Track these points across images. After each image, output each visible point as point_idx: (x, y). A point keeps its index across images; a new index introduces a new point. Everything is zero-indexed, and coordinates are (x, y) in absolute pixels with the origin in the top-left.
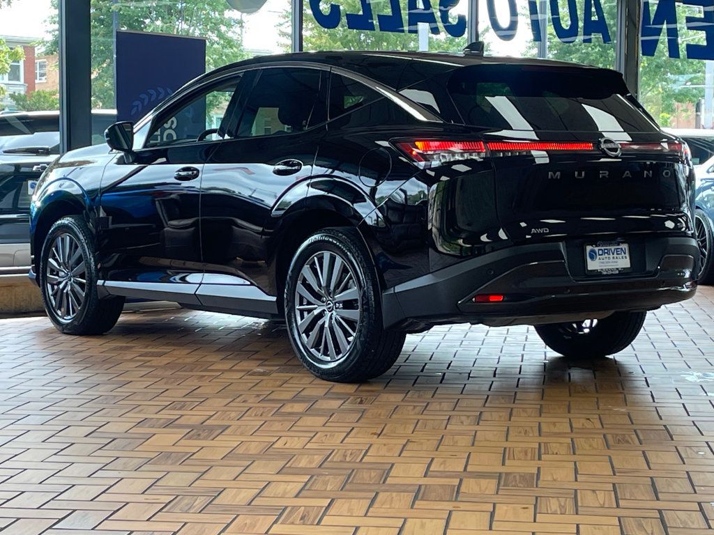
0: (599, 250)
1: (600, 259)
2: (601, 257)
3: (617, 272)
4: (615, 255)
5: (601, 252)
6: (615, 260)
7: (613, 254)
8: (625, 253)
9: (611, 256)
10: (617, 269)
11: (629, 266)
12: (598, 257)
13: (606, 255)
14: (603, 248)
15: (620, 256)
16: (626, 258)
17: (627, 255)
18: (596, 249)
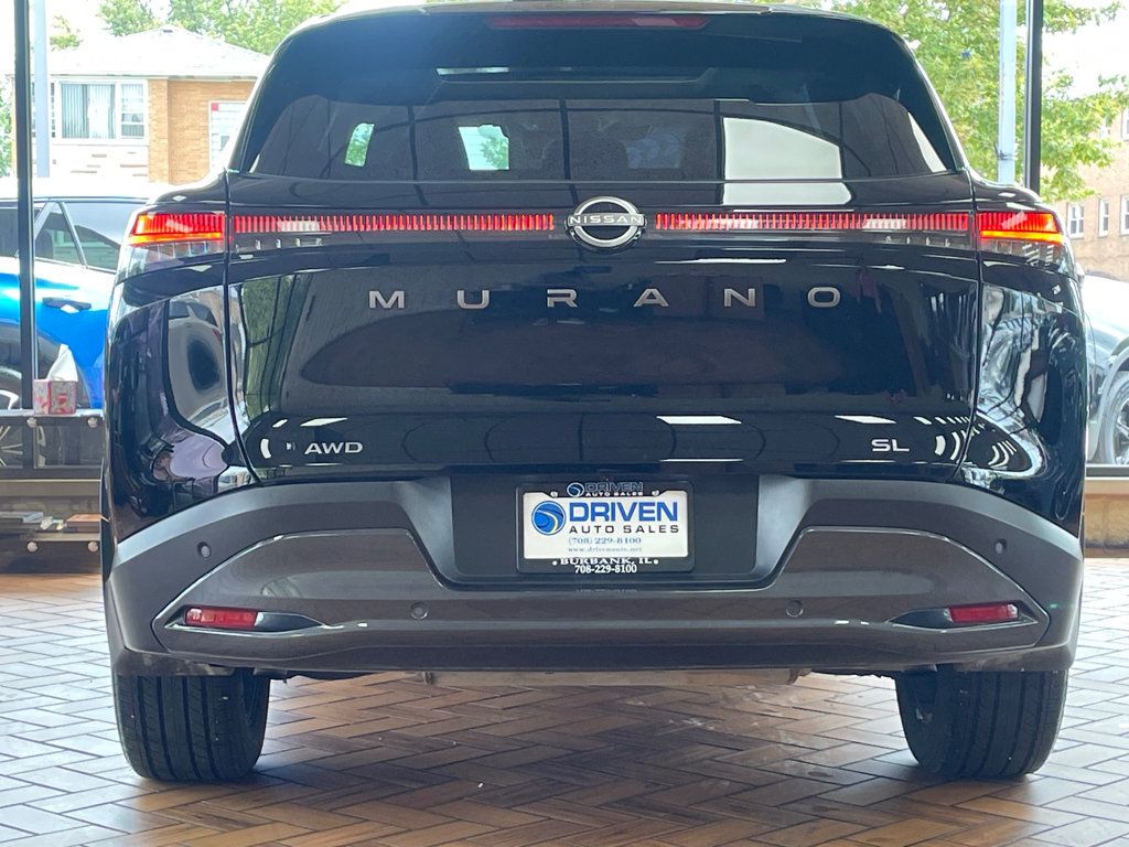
0: (572, 505)
1: (573, 530)
2: (578, 525)
3: (632, 568)
4: (635, 522)
5: (579, 512)
6: (633, 535)
7: (627, 518)
8: (673, 517)
9: (619, 522)
10: (636, 560)
11: (684, 553)
12: (569, 524)
13: (600, 520)
14: (588, 501)
15: (655, 525)
16: (675, 529)
17: (682, 522)
18: (564, 503)
